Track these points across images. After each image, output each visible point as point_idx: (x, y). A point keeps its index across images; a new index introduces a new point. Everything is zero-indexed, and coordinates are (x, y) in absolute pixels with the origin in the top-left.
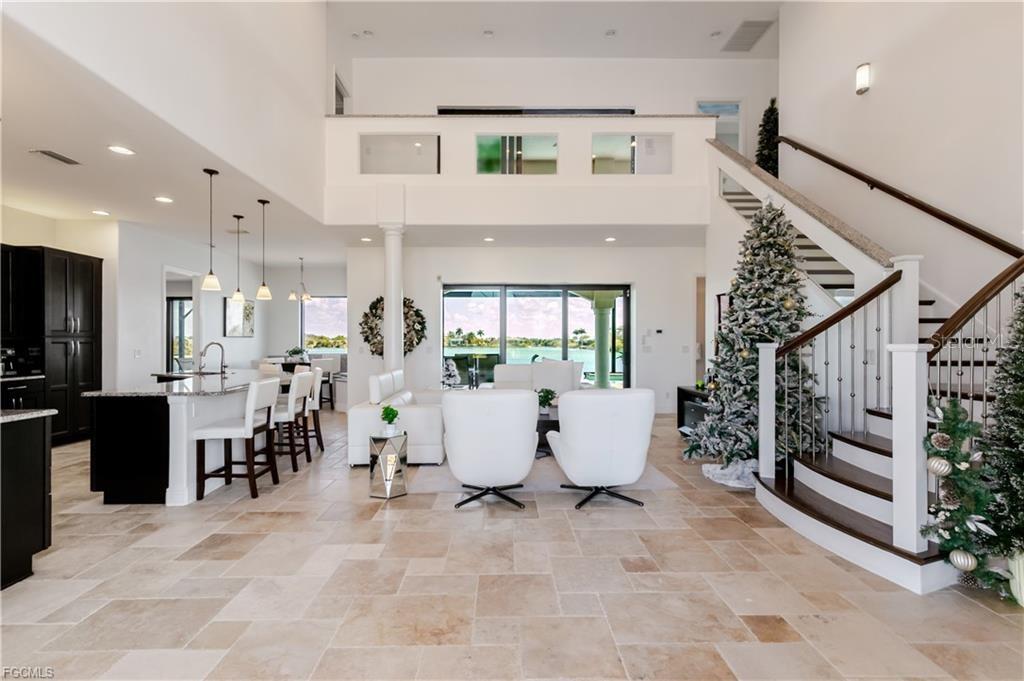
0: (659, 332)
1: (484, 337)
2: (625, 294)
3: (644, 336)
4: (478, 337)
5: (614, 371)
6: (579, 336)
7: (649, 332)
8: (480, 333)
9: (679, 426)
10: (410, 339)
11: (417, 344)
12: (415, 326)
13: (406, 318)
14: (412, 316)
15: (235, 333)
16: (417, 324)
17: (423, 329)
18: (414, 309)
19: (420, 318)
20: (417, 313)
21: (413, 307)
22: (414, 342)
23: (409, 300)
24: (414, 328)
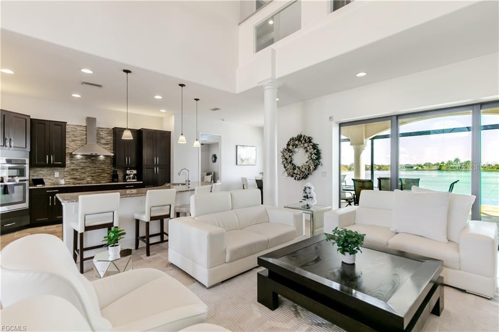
10: (308, 166)
11: (315, 169)
12: (312, 156)
13: (307, 151)
14: (310, 149)
15: (243, 164)
16: (314, 155)
17: (318, 158)
18: (312, 144)
19: (316, 150)
20: (315, 147)
21: (312, 142)
22: (311, 168)
23: (309, 138)
24: (312, 158)
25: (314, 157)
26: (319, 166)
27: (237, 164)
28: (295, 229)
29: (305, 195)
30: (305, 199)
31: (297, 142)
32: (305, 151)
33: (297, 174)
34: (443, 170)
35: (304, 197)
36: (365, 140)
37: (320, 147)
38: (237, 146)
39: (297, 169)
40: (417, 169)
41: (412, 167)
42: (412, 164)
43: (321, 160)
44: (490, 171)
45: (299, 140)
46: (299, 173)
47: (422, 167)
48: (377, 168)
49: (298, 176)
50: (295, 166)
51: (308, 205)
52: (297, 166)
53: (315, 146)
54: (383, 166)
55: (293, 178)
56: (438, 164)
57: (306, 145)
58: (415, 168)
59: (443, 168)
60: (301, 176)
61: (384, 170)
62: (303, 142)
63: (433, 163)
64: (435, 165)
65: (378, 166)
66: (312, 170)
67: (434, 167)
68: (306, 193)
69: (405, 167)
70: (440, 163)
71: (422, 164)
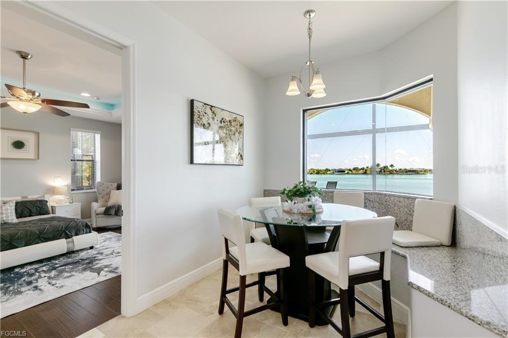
1: (395, 168)
4: (390, 168)
8: (392, 166)
27: (192, 162)
34: (368, 174)
40: (348, 173)
41: (344, 171)
42: (343, 168)
44: (400, 174)
47: (351, 171)
48: (316, 172)
54: (321, 170)
56: (363, 169)
58: (346, 172)
59: (368, 172)
61: (322, 174)
63: (360, 168)
64: (361, 169)
65: (317, 170)
67: (360, 171)
69: (339, 171)
70: (365, 167)
71: (352, 169)
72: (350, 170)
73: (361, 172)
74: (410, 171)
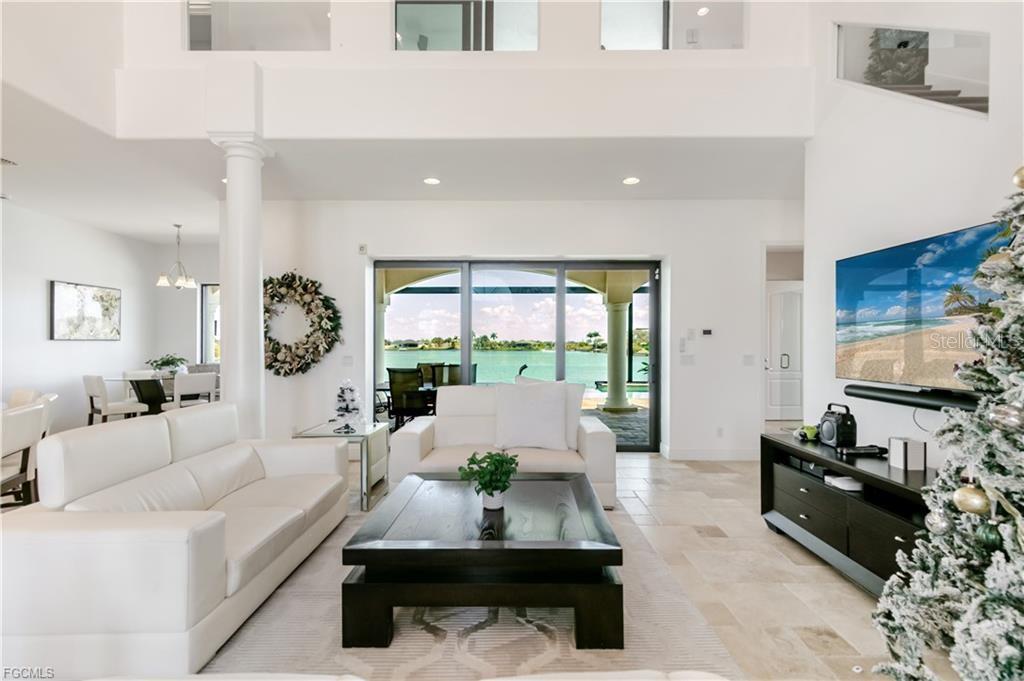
0: (707, 332)
1: (498, 340)
2: (653, 275)
3: (683, 340)
4: (491, 340)
5: (630, 381)
6: (593, 339)
7: (691, 333)
8: (493, 336)
9: (764, 511)
10: (314, 343)
11: (327, 351)
12: (323, 323)
13: (309, 311)
14: (317, 307)
15: (76, 335)
16: (325, 320)
17: (336, 328)
18: (321, 297)
19: (330, 311)
20: (327, 303)
21: (320, 294)
22: (321, 348)
23: (313, 283)
24: (321, 327)
25: (327, 324)
26: (337, 344)
27: (52, 337)
28: (340, 478)
29: (344, 405)
30: (341, 413)
31: (283, 290)
32: (304, 311)
33: (284, 362)
35: (340, 409)
36: (385, 296)
37: (338, 304)
38: (52, 284)
39: (283, 350)
40: (422, 348)
41: (416, 345)
43: (340, 332)
45: (289, 286)
46: (288, 359)
49: (287, 367)
50: (278, 343)
51: (347, 426)
52: (282, 343)
53: (328, 301)
55: (273, 371)
56: (448, 341)
57: (307, 298)
58: (420, 346)
60: (295, 365)
62: (300, 290)
63: (444, 339)
64: (446, 341)
66: (322, 353)
68: (344, 400)
69: (406, 345)
70: (453, 338)
71: (430, 340)
72: (427, 343)
73: (446, 345)
74: (519, 345)
